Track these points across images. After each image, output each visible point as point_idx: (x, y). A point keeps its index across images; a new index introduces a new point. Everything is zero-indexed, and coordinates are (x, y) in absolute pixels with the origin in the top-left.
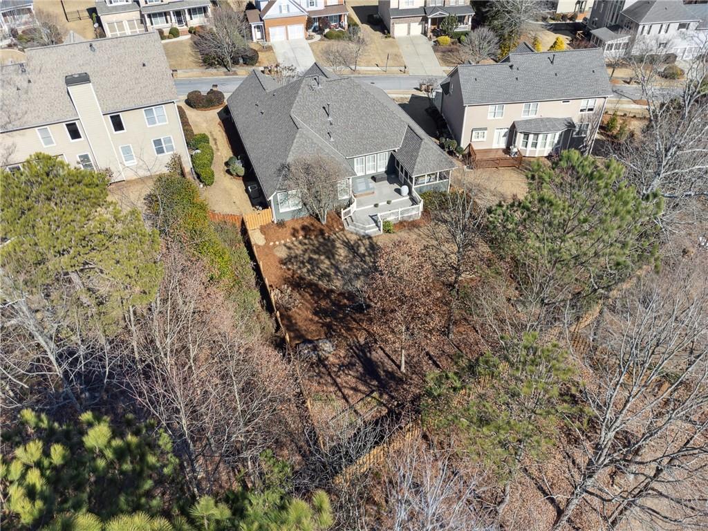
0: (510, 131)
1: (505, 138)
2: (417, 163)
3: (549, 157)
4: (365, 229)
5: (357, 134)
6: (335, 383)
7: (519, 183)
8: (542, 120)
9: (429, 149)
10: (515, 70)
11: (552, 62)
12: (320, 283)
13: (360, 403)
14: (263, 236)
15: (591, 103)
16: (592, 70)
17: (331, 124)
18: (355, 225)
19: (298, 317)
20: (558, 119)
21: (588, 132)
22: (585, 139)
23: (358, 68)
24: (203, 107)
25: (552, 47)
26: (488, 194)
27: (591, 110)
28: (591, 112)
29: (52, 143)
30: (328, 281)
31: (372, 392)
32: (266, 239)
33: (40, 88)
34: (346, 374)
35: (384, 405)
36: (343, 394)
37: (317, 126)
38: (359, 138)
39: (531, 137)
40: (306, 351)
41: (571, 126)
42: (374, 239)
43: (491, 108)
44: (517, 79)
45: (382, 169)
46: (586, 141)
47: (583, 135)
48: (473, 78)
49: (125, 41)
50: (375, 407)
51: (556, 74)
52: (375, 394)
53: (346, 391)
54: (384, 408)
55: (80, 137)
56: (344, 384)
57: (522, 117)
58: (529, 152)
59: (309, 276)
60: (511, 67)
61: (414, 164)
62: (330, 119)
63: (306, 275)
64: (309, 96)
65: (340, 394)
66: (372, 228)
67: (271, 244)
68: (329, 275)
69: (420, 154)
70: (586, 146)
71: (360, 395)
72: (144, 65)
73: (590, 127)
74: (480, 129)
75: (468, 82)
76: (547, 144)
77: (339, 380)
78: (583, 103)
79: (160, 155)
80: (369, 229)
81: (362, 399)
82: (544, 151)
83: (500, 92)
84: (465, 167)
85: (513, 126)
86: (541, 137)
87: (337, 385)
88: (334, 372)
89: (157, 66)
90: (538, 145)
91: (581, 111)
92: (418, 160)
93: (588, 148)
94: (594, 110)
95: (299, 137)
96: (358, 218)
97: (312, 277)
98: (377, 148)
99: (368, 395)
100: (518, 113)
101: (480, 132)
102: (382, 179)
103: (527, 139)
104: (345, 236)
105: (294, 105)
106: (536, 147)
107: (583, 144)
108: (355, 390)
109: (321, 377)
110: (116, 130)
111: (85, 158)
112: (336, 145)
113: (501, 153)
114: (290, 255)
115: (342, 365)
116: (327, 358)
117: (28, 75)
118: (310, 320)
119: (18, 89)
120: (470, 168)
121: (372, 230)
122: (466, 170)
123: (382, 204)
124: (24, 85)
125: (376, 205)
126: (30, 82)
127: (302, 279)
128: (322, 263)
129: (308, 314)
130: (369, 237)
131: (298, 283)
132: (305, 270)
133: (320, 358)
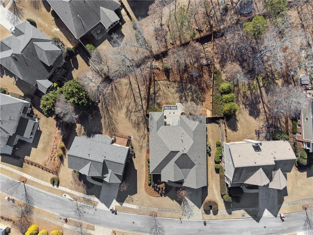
6: (205, 54)
14: (207, 113)
18: (182, 108)
19: (208, 76)
26: (134, 120)
30: (195, 89)
42: (179, 102)
53: (204, 52)
56: (203, 54)
59: (199, 93)
67: (205, 109)
68: (195, 92)
72: (239, 156)
88: (205, 57)
104: (186, 105)
109: (208, 56)
113: (117, 141)
114: (202, 102)
115: (203, 58)
116: (205, 60)
117: (273, 156)
118: (205, 74)
119: (275, 152)
120: (131, 138)
121: (178, 104)
122: (132, 137)
123: (172, 113)
124: (273, 153)
125: (174, 113)
126: (272, 154)
127: (201, 92)
128: (195, 96)
129: (205, 76)
130: (181, 102)
131: (203, 90)
132: (200, 96)
133: (207, 60)
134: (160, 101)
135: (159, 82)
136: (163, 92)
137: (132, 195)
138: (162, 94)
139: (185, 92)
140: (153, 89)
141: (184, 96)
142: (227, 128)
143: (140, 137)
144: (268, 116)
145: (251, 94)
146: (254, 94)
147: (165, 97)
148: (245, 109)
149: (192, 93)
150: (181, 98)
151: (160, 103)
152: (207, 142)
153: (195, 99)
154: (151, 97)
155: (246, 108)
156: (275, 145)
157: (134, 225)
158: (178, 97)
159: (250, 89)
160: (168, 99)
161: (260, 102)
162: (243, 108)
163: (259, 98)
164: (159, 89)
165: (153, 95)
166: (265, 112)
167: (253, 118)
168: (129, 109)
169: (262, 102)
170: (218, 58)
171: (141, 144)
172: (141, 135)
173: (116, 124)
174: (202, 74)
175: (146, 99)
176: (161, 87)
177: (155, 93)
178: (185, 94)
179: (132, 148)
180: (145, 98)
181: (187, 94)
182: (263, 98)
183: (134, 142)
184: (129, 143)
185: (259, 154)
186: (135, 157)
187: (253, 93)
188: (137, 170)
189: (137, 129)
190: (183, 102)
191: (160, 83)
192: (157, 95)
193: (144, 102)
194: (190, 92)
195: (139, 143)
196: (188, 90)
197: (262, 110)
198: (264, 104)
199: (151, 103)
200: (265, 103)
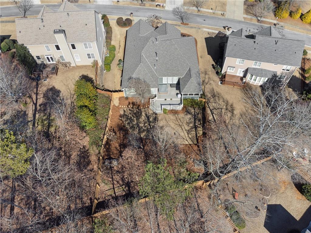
0: (246, 71)
1: (243, 73)
2: (185, 88)
3: (261, 86)
4: (156, 109)
5: (166, 67)
6: (112, 178)
7: (239, 97)
8: (262, 70)
9: (193, 83)
10: (256, 44)
11: (276, 44)
12: (130, 130)
13: (117, 188)
14: (119, 102)
15: (289, 67)
16: (295, 52)
17: (157, 61)
18: (153, 107)
19: (113, 145)
20: (270, 71)
21: (285, 79)
22: (282, 82)
23: (201, 9)
24: (122, 26)
25: (307, 12)
26: (221, 100)
27: (288, 70)
28: (288, 71)
29: (50, 51)
30: (133, 130)
31: (123, 185)
32: (119, 103)
33: (48, 30)
34: (118, 175)
35: (125, 191)
36: (113, 182)
37: (151, 61)
38: (167, 69)
39: (254, 77)
40: (107, 163)
41: (275, 76)
42: (158, 115)
43: (238, 60)
44: (255, 49)
45: (175, 82)
46: (283, 83)
47: (282, 80)
48: (234, 44)
49: (81, 13)
50: (121, 191)
51: (275, 50)
52: (124, 186)
53: (115, 182)
54: (124, 192)
55: (60, 50)
56: (115, 179)
57: (253, 66)
58: (252, 82)
59: (127, 126)
60: (254, 42)
61: (184, 88)
62: (157, 58)
63: (126, 124)
64: (151, 46)
65: (112, 183)
66: (159, 110)
67: (120, 106)
68: (134, 128)
69: (188, 84)
70: (282, 84)
71: (118, 185)
72: (86, 25)
73: (286, 77)
74: (232, 67)
75: (231, 46)
76: (261, 81)
77: (114, 177)
78: (285, 67)
79: (89, 59)
80: (158, 110)
81: (118, 187)
82: (259, 83)
83: (244, 54)
84: (220, 82)
85: (248, 69)
86: (258, 78)
87: (112, 179)
88: (114, 173)
89: (91, 26)
90: (256, 81)
91: (283, 70)
92: (186, 86)
93: (283, 85)
94: (290, 71)
95: (140, 67)
96: (155, 104)
97: (128, 126)
98: (173, 75)
99: (121, 186)
100: (251, 64)
101: (231, 68)
102: (174, 87)
103: (252, 77)
104: (148, 110)
105: (144, 49)
106: (255, 81)
107: (281, 83)
108: (118, 182)
109: (108, 174)
110: (73, 49)
111: (62, 57)
112: (156, 70)
113: (239, 79)
114: (124, 114)
115: (118, 171)
116: (113, 167)
117: (44, 23)
118: (116, 148)
119: (40, 29)
120: (221, 83)
121: (159, 111)
122: (219, 84)
123: (168, 99)
124: (42, 28)
125: (166, 100)
126: (44, 26)
127: (124, 126)
128: (134, 121)
129: (117, 145)
130: (156, 114)
131: (122, 128)
132: (127, 122)
133: (111, 167)
134: (187, 117)
135: (191, 143)
136: (183, 127)
137: (210, 37)
138: (185, 125)
139: (149, 127)
140: (199, 133)
141: (151, 122)
142: (94, 78)
143: (209, 83)
144: (35, 90)
145: (50, 114)
146: (46, 114)
147: (179, 121)
148: (65, 98)
149: (138, 126)
150: (156, 119)
151: (186, 114)
152: (123, 70)
153: (134, 118)
154: (201, 123)
155: (63, 99)
156: (37, 39)
157: (204, 19)
158: (159, 121)
159: (49, 121)
160: (175, 118)
161: (40, 105)
162: (67, 99)
163: (40, 109)
164: (188, 132)
165: (198, 126)
166: (37, 94)
167: (56, 88)
168: (231, 113)
169: (38, 105)
170: (91, 170)
171: (207, 76)
172: (207, 84)
173: (245, 98)
174: (120, 148)
175: (208, 122)
176: (186, 136)
177: (196, 127)
178: (149, 124)
179: (217, 73)
180: (210, 123)
181: (146, 125)
182: (34, 109)
183: (217, 79)
184: (223, 78)
185: (61, 26)
186: (213, 65)
187: (46, 116)
188: (208, 54)
189: (215, 91)
190: (152, 114)
191: (188, 141)
192: (191, 125)
193: (211, 118)
194: (142, 128)
195: (209, 78)
196: (144, 131)
197: (41, 96)
198: (35, 102)
199: (200, 116)
200: (33, 103)
